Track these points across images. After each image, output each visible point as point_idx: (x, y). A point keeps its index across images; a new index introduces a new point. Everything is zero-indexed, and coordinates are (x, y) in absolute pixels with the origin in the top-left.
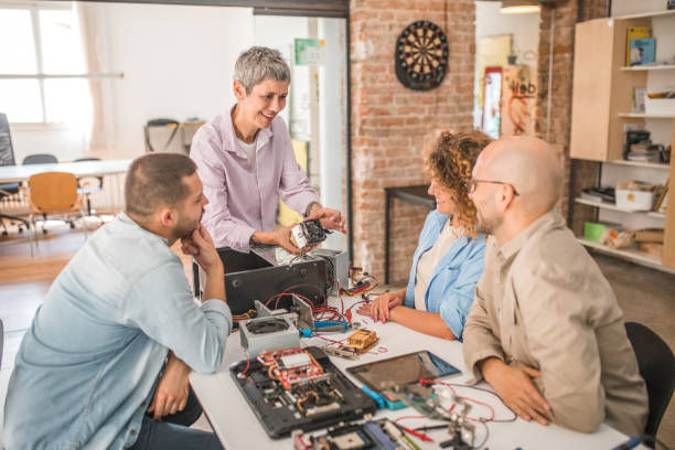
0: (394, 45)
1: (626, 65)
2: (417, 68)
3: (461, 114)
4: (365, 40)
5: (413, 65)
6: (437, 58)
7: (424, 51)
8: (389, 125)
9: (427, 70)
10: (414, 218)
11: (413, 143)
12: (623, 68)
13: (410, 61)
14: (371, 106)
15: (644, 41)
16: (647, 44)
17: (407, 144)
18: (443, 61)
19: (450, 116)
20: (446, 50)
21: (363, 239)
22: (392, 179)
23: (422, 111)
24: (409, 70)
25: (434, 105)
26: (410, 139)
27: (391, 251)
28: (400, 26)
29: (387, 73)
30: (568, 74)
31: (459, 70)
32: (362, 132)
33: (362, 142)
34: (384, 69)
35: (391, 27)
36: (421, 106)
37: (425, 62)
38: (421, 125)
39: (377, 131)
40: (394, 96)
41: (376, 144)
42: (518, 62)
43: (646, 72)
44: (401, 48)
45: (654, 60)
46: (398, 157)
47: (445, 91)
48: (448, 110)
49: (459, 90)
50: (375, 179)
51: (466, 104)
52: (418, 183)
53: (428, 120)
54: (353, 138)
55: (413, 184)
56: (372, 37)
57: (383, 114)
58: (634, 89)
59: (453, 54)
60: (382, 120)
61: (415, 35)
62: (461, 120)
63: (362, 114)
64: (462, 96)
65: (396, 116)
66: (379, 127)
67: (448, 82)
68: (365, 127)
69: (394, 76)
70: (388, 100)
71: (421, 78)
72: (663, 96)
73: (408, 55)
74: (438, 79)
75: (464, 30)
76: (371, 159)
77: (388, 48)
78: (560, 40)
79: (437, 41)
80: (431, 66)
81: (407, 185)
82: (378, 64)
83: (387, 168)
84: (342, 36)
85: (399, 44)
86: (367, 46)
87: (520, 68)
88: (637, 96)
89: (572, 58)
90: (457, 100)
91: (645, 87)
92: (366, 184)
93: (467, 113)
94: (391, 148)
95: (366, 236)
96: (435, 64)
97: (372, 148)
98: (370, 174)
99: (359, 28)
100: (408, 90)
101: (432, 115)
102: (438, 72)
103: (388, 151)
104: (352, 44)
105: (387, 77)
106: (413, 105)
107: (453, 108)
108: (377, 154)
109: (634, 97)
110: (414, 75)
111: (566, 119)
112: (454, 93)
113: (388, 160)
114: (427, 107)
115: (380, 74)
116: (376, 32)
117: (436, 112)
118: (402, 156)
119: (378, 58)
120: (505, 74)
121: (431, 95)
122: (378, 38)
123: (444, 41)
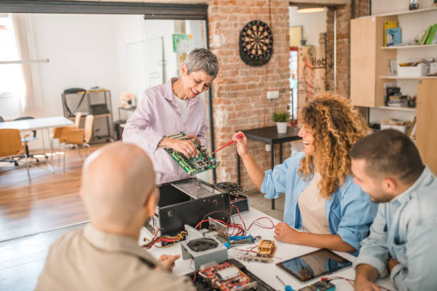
0: (238, 37)
1: (384, 46)
2: (254, 52)
3: (282, 81)
4: (219, 34)
5: (251, 50)
6: (266, 45)
7: (257, 40)
8: (237, 89)
9: (260, 52)
10: (255, 150)
11: (253, 101)
12: (383, 48)
13: (249, 47)
14: (225, 78)
15: (394, 30)
16: (396, 32)
17: (249, 102)
18: (270, 47)
19: (275, 82)
20: (271, 39)
21: (223, 165)
22: (240, 125)
23: (258, 80)
24: (248, 54)
25: (265, 75)
26: (250, 98)
27: (241, 172)
28: (242, 24)
29: (235, 55)
30: (347, 52)
31: (279, 52)
32: (219, 95)
33: (219, 102)
34: (232, 53)
35: (236, 25)
36: (257, 76)
37: (259, 47)
38: (257, 89)
39: (229, 94)
40: (239, 71)
41: (229, 103)
42: (307, 43)
43: (396, 50)
44: (243, 39)
45: (401, 42)
46: (243, 111)
47: (271, 66)
48: (274, 78)
49: (280, 65)
50: (229, 126)
51: (285, 74)
52: (257, 127)
53: (261, 85)
54: (213, 99)
55: (253, 128)
56: (223, 32)
57: (233, 82)
58: (389, 60)
59: (276, 41)
60: (233, 87)
61: (252, 30)
62: (282, 84)
63: (219, 83)
64: (282, 69)
65: (241, 83)
66: (230, 91)
67: (272, 60)
68: (222, 92)
69: (239, 57)
70: (235, 73)
71: (256, 58)
72: (409, 65)
73: (248, 43)
74: (267, 59)
75: (282, 26)
76: (226, 113)
77: (235, 39)
78: (341, 30)
79: (266, 34)
80: (262, 50)
81: (250, 128)
82: (228, 50)
83: (236, 119)
84: (203, 31)
85: (242, 36)
86: (221, 38)
87: (309, 47)
88: (392, 65)
89: (349, 42)
90: (279, 71)
91: (395, 59)
92: (223, 129)
93: (286, 80)
94: (238, 104)
95: (225, 164)
96: (265, 48)
97: (226, 105)
98: (226, 122)
99: (215, 26)
100: (248, 66)
101: (264, 82)
102: (267, 54)
103: (237, 107)
104: (211, 37)
105: (234, 58)
106: (251, 76)
107: (277, 76)
108: (230, 109)
109: (390, 66)
110: (252, 56)
111: (347, 81)
112: (277, 67)
113: (237, 113)
114: (261, 76)
115: (229, 57)
116: (226, 29)
117: (266, 80)
118: (245, 110)
119: (228, 46)
120: (300, 52)
121: (263, 69)
122: (227, 33)
123: (270, 33)
